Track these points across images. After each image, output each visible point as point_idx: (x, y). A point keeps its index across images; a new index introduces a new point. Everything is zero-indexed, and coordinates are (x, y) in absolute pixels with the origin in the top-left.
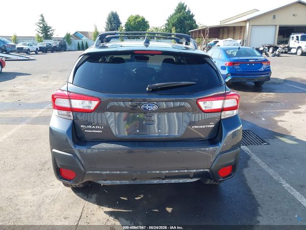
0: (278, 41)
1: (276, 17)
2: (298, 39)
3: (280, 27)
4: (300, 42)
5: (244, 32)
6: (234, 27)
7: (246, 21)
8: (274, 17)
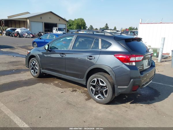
0: (45, 30)
1: (42, 18)
2: (57, 30)
3: (44, 23)
4: (58, 31)
5: (27, 24)
6: (19, 21)
7: (27, 18)
8: (41, 18)
